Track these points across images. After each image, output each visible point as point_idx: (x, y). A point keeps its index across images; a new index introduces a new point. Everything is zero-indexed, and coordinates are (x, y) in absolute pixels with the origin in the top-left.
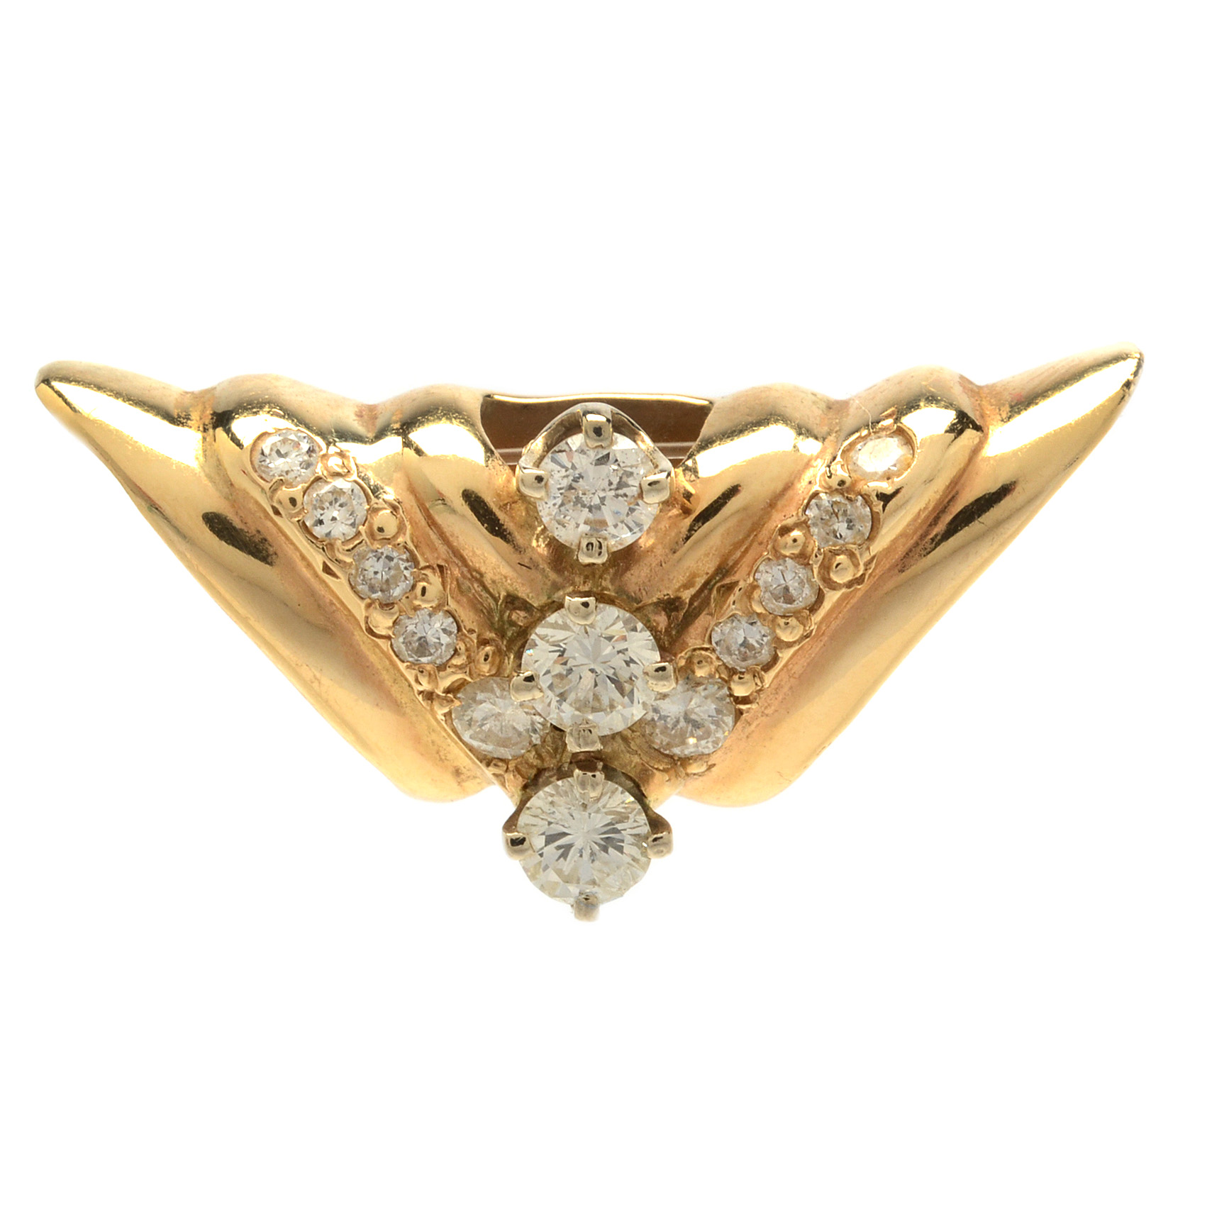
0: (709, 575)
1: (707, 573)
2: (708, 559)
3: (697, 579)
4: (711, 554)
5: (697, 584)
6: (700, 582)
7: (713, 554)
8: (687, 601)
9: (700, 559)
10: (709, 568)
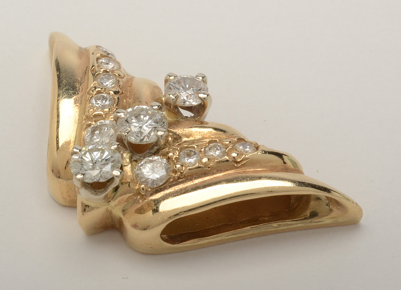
0: (195, 139)
1: (195, 138)
2: (199, 134)
3: (191, 137)
4: (201, 134)
5: (190, 138)
6: (191, 138)
7: (202, 135)
8: (183, 141)
9: (197, 132)
10: (197, 137)
